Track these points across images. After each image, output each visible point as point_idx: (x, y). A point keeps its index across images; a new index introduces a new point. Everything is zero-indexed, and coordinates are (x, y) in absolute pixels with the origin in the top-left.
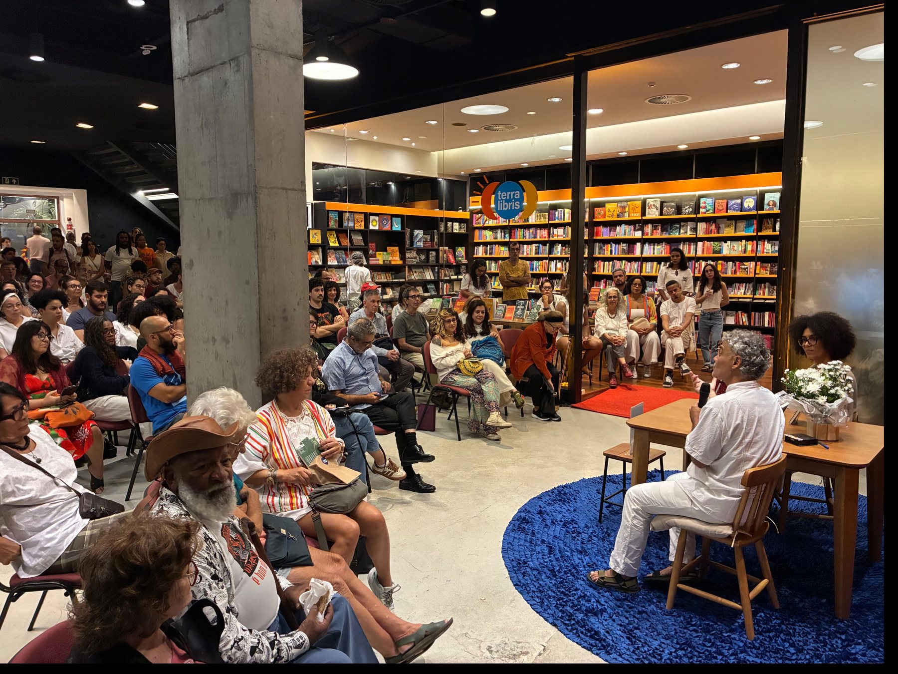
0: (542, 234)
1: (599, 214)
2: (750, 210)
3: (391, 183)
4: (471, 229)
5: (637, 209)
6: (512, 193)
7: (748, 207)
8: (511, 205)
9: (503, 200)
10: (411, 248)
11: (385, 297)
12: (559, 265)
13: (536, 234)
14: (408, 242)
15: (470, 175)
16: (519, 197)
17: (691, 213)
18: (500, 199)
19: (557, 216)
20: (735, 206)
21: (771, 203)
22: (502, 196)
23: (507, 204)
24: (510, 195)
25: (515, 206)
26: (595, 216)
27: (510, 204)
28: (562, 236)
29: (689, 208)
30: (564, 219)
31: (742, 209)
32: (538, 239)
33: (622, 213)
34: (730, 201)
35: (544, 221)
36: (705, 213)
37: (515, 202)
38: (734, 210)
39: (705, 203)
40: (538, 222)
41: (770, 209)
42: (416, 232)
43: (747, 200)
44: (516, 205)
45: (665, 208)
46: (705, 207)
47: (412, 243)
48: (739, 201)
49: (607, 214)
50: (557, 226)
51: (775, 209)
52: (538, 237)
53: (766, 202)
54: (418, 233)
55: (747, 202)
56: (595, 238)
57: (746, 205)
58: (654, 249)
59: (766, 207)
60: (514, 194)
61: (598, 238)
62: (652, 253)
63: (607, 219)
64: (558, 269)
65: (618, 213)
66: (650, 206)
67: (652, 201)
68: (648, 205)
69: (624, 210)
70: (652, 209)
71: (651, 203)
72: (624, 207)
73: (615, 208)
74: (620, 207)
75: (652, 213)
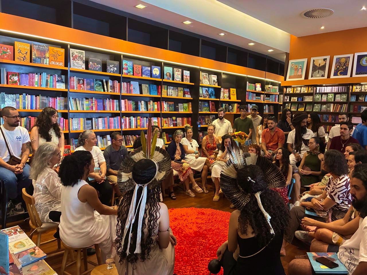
5: (59, 57)
17: (116, 72)
20: (147, 72)
21: (168, 74)
29: (114, 67)
33: (39, 58)
34: (143, 67)
36: (127, 74)
38: (147, 75)
41: (168, 79)
45: (91, 63)
48: (149, 69)
49: (17, 55)
51: (170, 79)
53: (165, 73)
59: (165, 76)
63: (16, 61)
65: (33, 57)
66: (74, 55)
67: (77, 52)
68: (72, 56)
69: (43, 54)
70: (77, 61)
71: (76, 54)
72: (44, 52)
73: (28, 50)
74: (38, 50)
75: (77, 65)
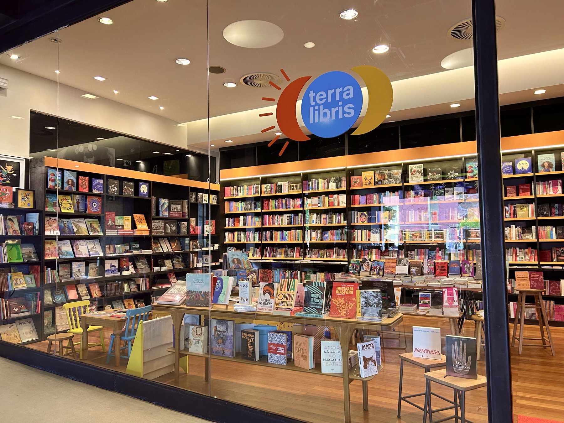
0: (295, 204)
1: (356, 182)
2: (525, 172)
3: (140, 161)
4: (221, 201)
5: (397, 176)
6: (338, 91)
7: (522, 169)
8: (337, 113)
9: (318, 105)
10: (157, 217)
11: (125, 273)
12: (314, 234)
13: (289, 204)
14: (154, 210)
15: (220, 149)
16: (351, 96)
17: (458, 177)
18: (313, 103)
19: (311, 186)
20: (507, 169)
21: (546, 165)
22: (318, 98)
23: (327, 111)
24: (333, 95)
25: (344, 112)
26: (352, 184)
27: (334, 110)
28: (316, 205)
29: (455, 172)
30: (318, 189)
31: (514, 171)
32: (292, 209)
33: (381, 181)
35: (298, 191)
36: (472, 177)
37: (343, 106)
39: (472, 167)
40: (292, 193)
41: (545, 171)
42: (162, 201)
43: (521, 162)
44: (346, 109)
46: (472, 172)
47: (158, 212)
48: (511, 164)
49: (364, 182)
50: (310, 196)
51: (551, 170)
52: (291, 207)
53: (540, 163)
54: (164, 202)
55: (520, 164)
56: (352, 206)
57: (519, 167)
58: (420, 215)
59: (540, 168)
60: (341, 93)
61: (356, 206)
62: (418, 219)
63: (364, 187)
64: (312, 238)
65: (376, 180)
66: (413, 171)
67: (415, 167)
68: (411, 171)
69: (383, 177)
70: (416, 175)
71: (414, 169)
72: (384, 175)
73: (372, 176)
74: (379, 174)
75: (416, 179)
